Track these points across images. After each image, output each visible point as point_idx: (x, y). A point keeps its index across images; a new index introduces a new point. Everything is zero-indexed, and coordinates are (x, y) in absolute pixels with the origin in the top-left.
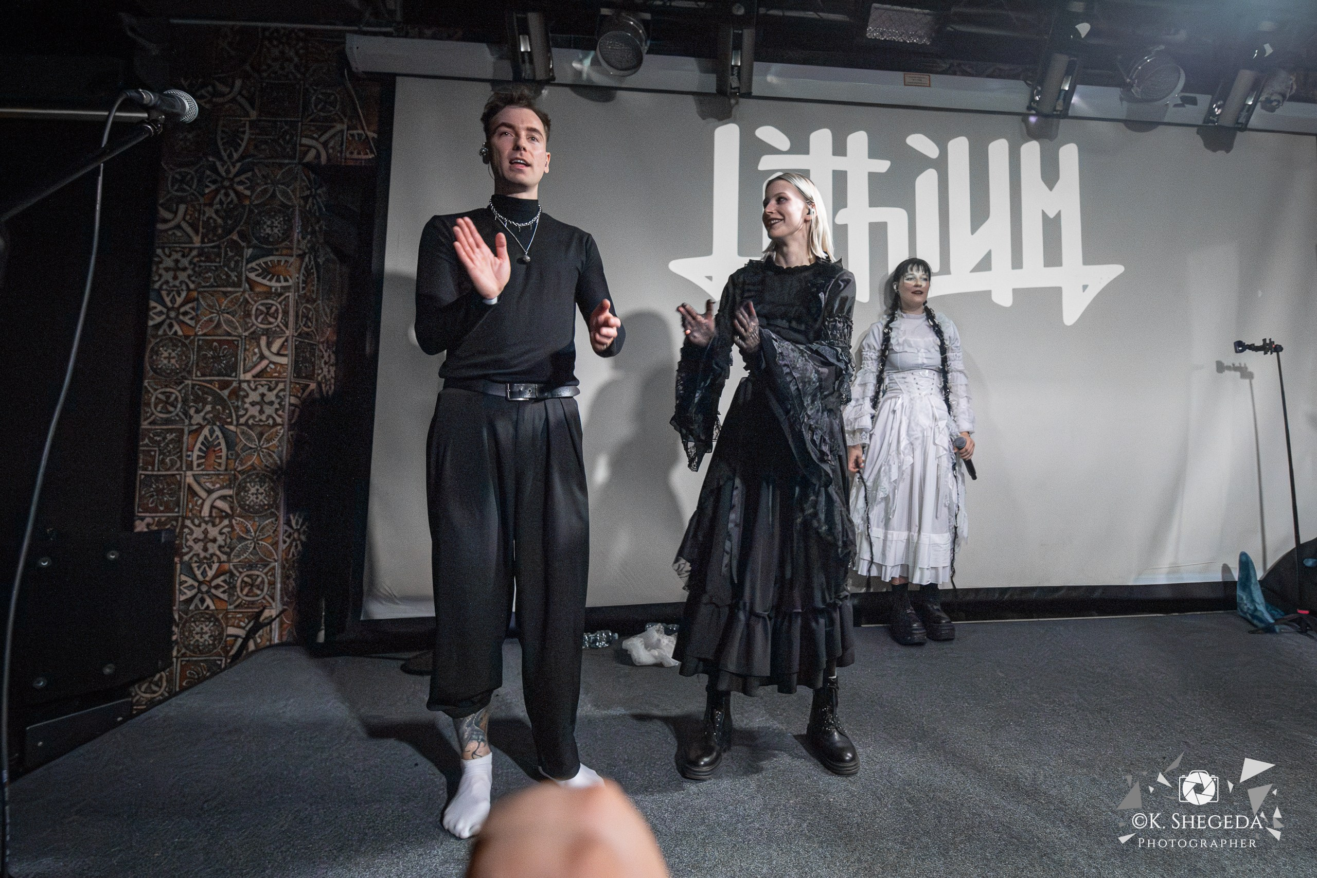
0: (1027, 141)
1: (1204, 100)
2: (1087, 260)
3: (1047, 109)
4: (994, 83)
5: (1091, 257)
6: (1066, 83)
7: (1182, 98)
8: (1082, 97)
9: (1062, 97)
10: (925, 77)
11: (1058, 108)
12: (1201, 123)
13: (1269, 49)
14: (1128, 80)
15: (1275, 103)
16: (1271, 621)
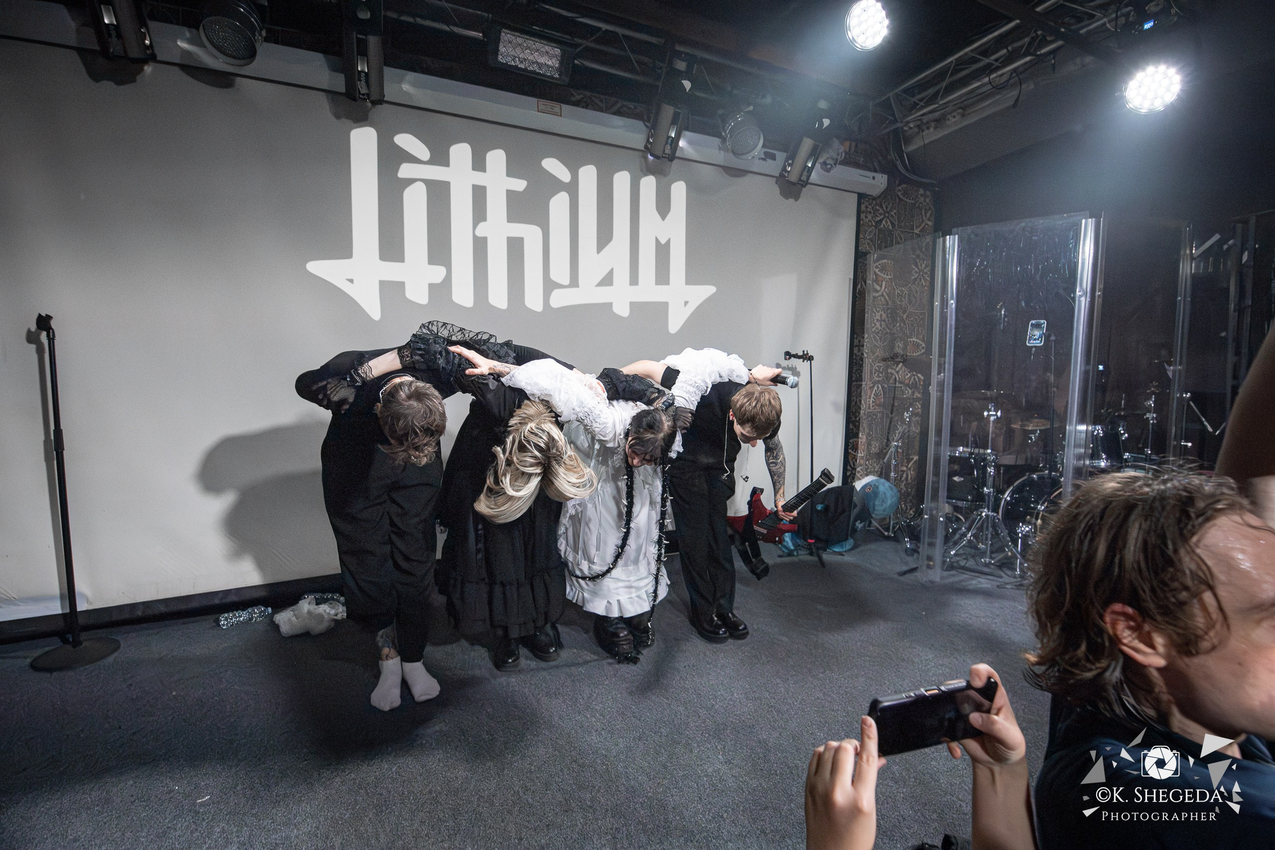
0: (646, 175)
1: (781, 156)
2: (689, 282)
3: (659, 153)
4: (618, 121)
5: (692, 278)
6: (674, 130)
7: (765, 153)
8: (690, 142)
9: (670, 141)
10: (557, 107)
11: (668, 151)
12: (778, 175)
13: (826, 122)
14: (723, 134)
15: (829, 166)
16: (792, 548)
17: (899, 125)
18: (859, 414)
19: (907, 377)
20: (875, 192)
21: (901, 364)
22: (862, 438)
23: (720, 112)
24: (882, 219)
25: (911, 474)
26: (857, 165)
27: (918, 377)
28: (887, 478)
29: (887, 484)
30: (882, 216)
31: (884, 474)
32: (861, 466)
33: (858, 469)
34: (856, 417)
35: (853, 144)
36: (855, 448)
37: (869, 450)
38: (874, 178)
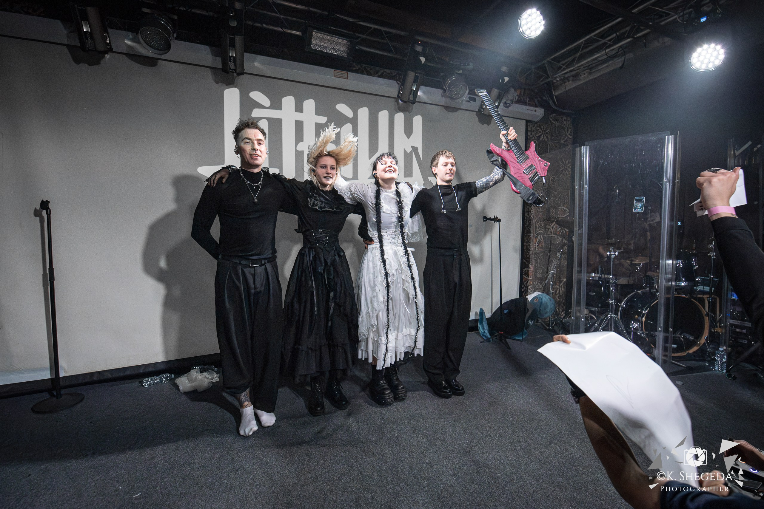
0: (398, 112)
3: (406, 99)
4: (381, 81)
6: (414, 86)
7: (470, 98)
8: (424, 92)
9: (412, 93)
10: (345, 73)
11: (411, 98)
12: (477, 110)
13: (506, 79)
14: (444, 87)
15: (508, 105)
16: (489, 337)
17: (550, 79)
18: (529, 253)
19: (558, 230)
20: (536, 120)
21: (554, 223)
22: (532, 268)
23: (442, 74)
24: (541, 135)
25: (562, 290)
26: (524, 103)
27: (565, 230)
28: (548, 293)
29: (548, 297)
30: (541, 133)
31: (545, 290)
32: (531, 285)
33: (529, 287)
34: (527, 255)
35: (523, 91)
36: (527, 274)
37: (535, 275)
38: (535, 111)
